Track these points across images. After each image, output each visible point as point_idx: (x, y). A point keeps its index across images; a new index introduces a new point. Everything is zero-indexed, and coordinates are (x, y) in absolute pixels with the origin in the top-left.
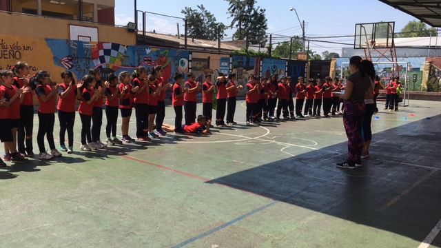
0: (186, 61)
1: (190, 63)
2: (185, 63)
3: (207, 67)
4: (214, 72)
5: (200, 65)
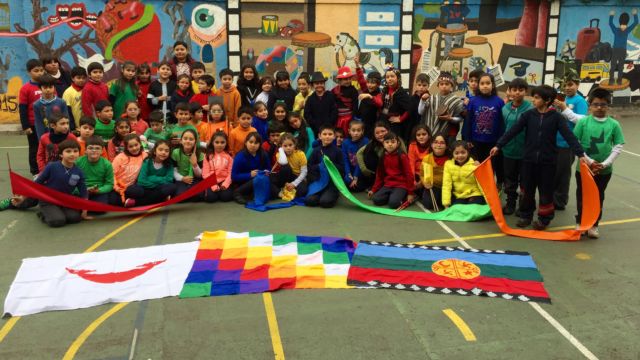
0: (216, 12)
1: (234, 19)
2: (212, 17)
3: (306, 27)
4: (333, 42)
5: (273, 23)
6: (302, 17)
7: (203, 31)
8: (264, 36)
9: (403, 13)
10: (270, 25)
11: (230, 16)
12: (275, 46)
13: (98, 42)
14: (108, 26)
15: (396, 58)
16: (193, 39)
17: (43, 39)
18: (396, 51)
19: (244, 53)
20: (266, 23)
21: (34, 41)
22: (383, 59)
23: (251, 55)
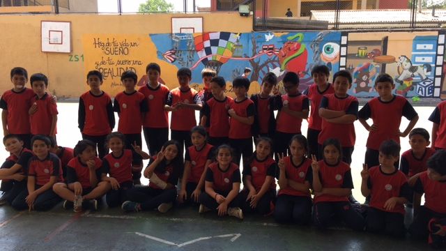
1: (344, 49)
2: (333, 49)
3: (382, 53)
4: (396, 60)
5: (364, 51)
6: (380, 48)
7: (328, 56)
8: (359, 57)
9: (438, 45)
10: (362, 52)
11: (342, 48)
12: (364, 63)
13: (278, 62)
14: (284, 54)
15: (433, 69)
16: (322, 59)
17: (256, 61)
18: (433, 65)
19: (348, 67)
20: (360, 51)
21: (252, 61)
22: (425, 70)
23: (351, 68)
